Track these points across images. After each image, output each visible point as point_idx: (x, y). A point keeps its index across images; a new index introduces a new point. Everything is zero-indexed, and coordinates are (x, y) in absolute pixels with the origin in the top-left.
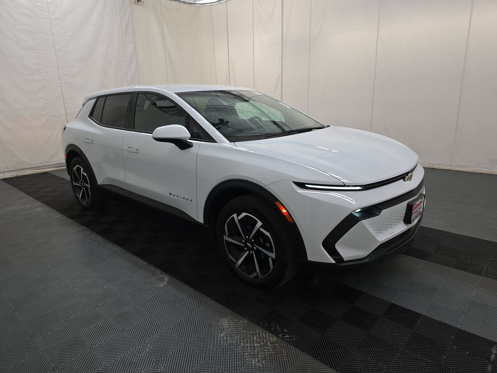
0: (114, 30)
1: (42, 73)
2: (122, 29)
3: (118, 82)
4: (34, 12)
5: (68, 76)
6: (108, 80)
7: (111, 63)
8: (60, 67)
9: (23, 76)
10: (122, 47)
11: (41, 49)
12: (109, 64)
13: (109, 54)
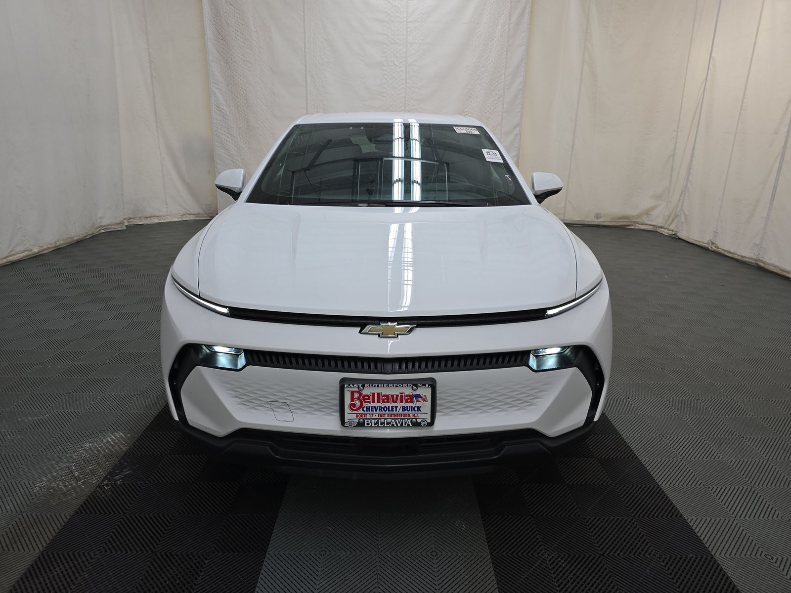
0: (496, 27)
1: (385, 97)
2: (509, 24)
3: (486, 109)
4: (389, 15)
5: (417, 100)
6: (472, 106)
7: (481, 80)
8: (408, 88)
9: (363, 101)
10: (505, 53)
11: (389, 65)
12: (477, 82)
13: (481, 66)
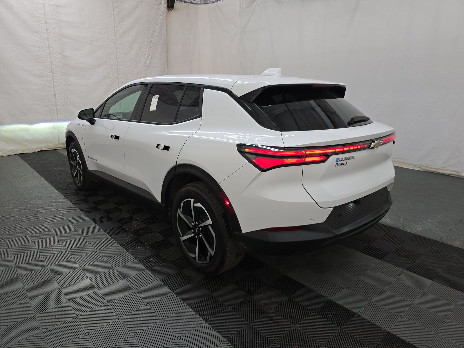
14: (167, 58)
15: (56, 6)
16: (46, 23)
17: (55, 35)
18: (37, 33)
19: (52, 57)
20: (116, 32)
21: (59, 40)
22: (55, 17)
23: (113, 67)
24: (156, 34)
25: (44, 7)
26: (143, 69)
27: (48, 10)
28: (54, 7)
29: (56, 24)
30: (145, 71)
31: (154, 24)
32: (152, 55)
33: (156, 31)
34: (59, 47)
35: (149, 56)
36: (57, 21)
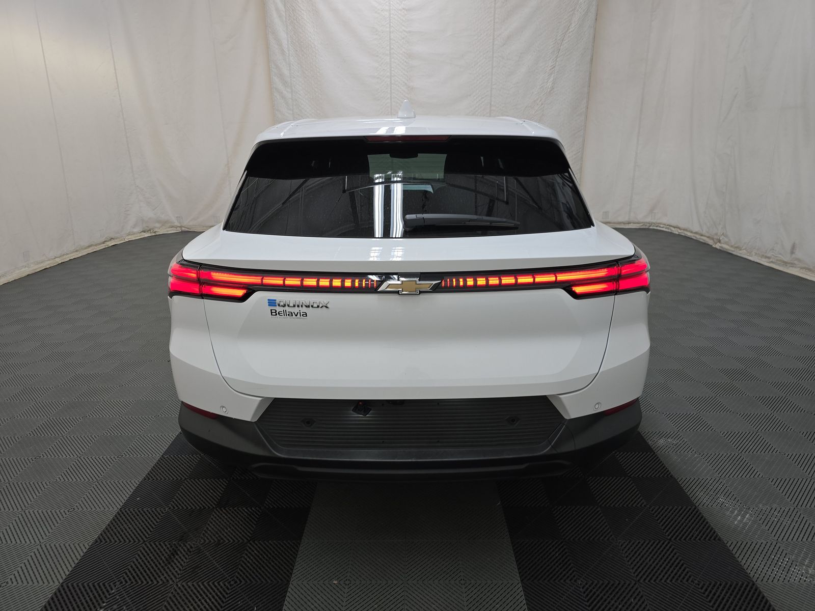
14: (590, 73)
15: (406, 10)
16: (390, 39)
17: (401, 56)
18: (377, 56)
19: (393, 91)
20: (495, 37)
21: (405, 63)
22: (403, 28)
23: (483, 100)
24: (570, 30)
25: (390, 14)
26: (538, 99)
27: (394, 19)
28: (404, 12)
29: (403, 38)
30: (541, 103)
31: (571, 13)
32: (558, 72)
33: (573, 25)
34: (404, 74)
35: (551, 74)
36: (406, 34)
